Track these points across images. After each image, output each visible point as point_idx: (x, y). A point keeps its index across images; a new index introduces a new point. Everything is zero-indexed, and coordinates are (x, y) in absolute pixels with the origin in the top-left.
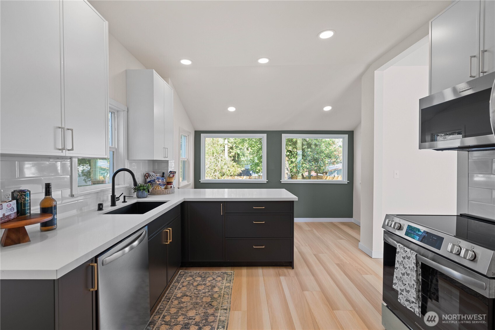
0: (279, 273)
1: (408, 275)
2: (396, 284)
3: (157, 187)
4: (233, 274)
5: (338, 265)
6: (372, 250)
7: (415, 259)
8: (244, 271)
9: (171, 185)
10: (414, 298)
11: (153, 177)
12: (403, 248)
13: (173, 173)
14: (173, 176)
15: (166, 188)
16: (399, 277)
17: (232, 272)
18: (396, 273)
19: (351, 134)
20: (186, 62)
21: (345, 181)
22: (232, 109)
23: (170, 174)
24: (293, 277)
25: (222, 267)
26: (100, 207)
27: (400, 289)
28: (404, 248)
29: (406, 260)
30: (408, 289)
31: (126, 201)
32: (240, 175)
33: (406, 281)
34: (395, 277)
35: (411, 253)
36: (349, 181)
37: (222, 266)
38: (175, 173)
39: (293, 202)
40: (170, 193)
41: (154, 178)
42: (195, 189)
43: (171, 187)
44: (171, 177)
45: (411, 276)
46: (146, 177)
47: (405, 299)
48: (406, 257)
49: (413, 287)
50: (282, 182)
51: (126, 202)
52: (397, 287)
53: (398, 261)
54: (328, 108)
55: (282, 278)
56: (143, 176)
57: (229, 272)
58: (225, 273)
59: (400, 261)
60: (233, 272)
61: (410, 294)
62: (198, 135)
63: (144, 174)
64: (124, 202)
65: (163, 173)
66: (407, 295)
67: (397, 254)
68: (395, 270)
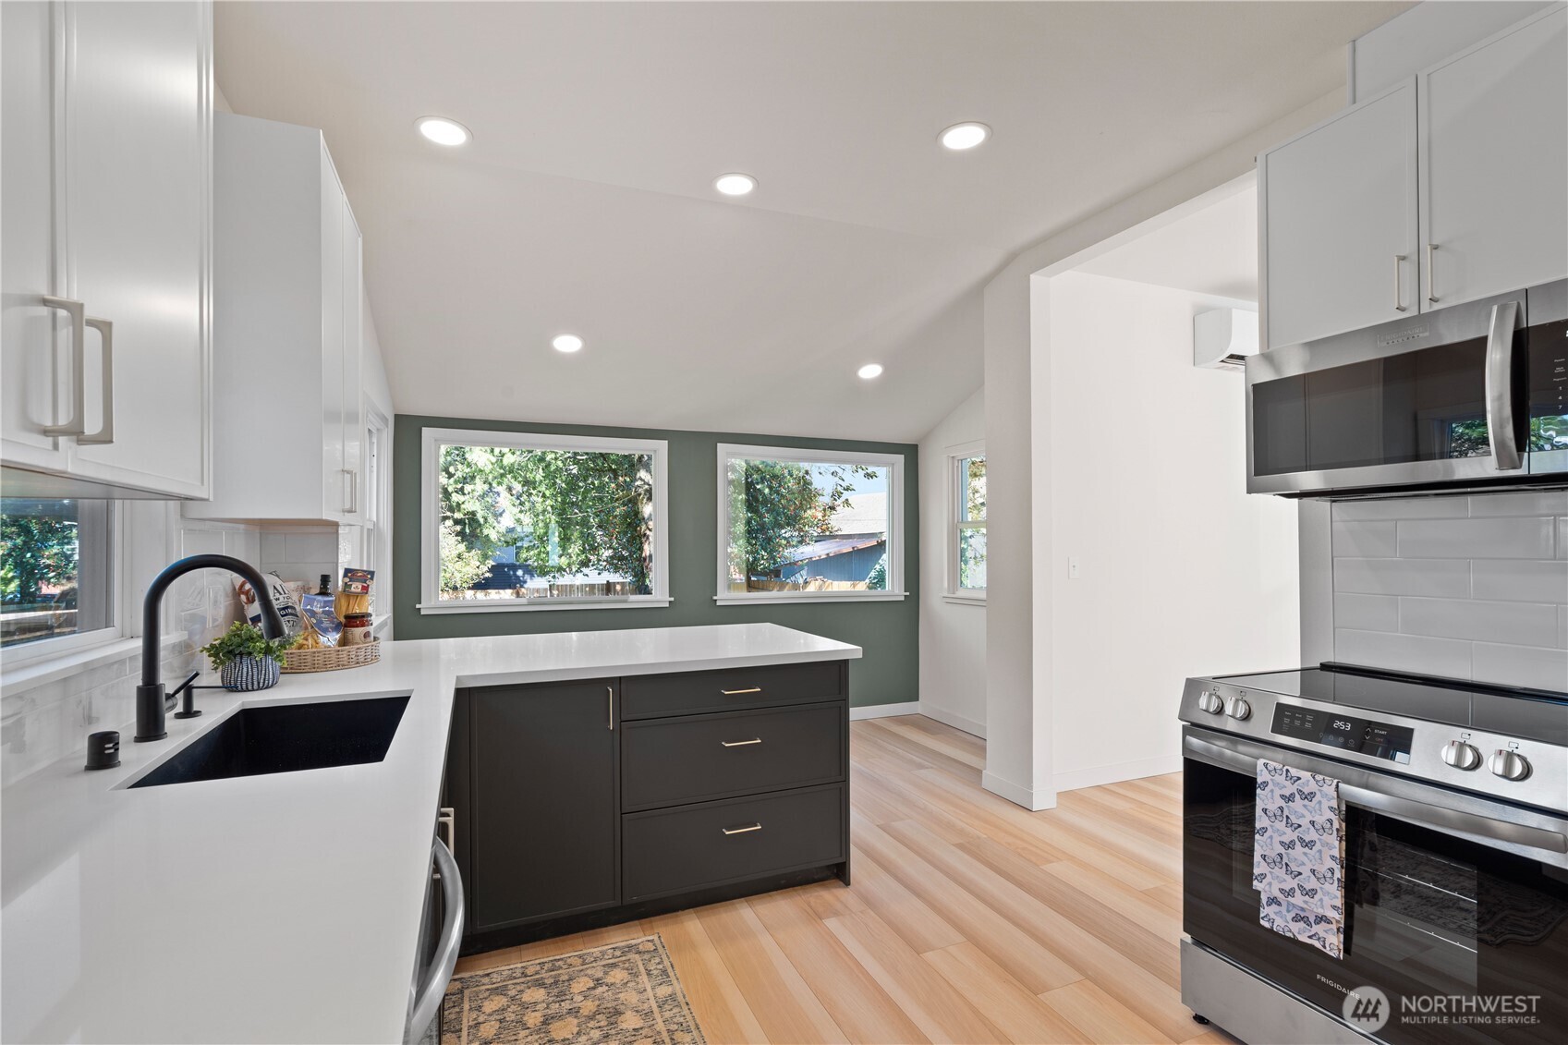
0: (811, 907)
1: (1309, 844)
2: (1263, 876)
3: (307, 640)
4: (659, 947)
5: (961, 847)
6: (1031, 788)
7: (1336, 797)
8: (693, 925)
9: (363, 625)
10: (1334, 907)
11: (277, 595)
12: (1284, 770)
13: (360, 577)
14: (366, 589)
15: (344, 642)
16: (1272, 854)
17: (652, 941)
18: (1262, 843)
19: (911, 453)
20: (443, 133)
21: (897, 592)
22: (568, 344)
23: (347, 580)
24: (861, 912)
25: (604, 929)
26: (102, 752)
27: (1281, 890)
28: (1287, 771)
29: (1298, 803)
30: (1312, 883)
31: (195, 708)
32: (481, 585)
33: (1303, 864)
34: (1257, 858)
35: (1317, 781)
36: (908, 594)
37: (606, 925)
38: (372, 579)
39: (846, 662)
40: (365, 662)
41: (281, 599)
42: (394, 640)
43: (367, 635)
44: (356, 595)
45: (1321, 848)
46: (243, 598)
47: (1290, 916)
48: (1297, 795)
49: (1332, 878)
50: (718, 604)
51: (197, 714)
52: (1270, 884)
53: (1265, 811)
54: (870, 372)
55: (832, 923)
56: (229, 590)
57: (640, 940)
58: (630, 947)
59: (1272, 807)
60: (655, 937)
61: (1321, 900)
62: (408, 431)
63: (234, 589)
64: (189, 713)
65: (325, 579)
66: (1306, 902)
67: (1258, 791)
68: (1257, 836)
